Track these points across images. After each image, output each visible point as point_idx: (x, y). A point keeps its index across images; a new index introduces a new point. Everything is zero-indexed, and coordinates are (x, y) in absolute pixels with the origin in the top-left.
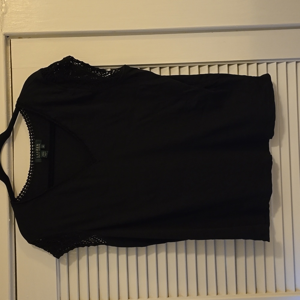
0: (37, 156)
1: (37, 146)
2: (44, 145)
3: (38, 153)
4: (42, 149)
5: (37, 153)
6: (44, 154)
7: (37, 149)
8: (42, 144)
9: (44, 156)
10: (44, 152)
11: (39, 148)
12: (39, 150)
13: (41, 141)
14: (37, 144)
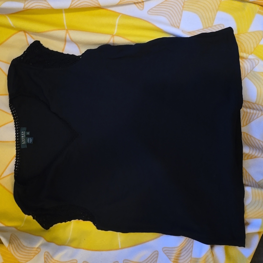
0: (23, 142)
1: (23, 133)
2: (29, 132)
3: (24, 140)
4: (27, 136)
5: (23, 140)
6: (30, 140)
7: (23, 136)
8: (27, 131)
10: (29, 138)
11: (24, 135)
12: (24, 137)
13: (26, 128)
14: (23, 131)
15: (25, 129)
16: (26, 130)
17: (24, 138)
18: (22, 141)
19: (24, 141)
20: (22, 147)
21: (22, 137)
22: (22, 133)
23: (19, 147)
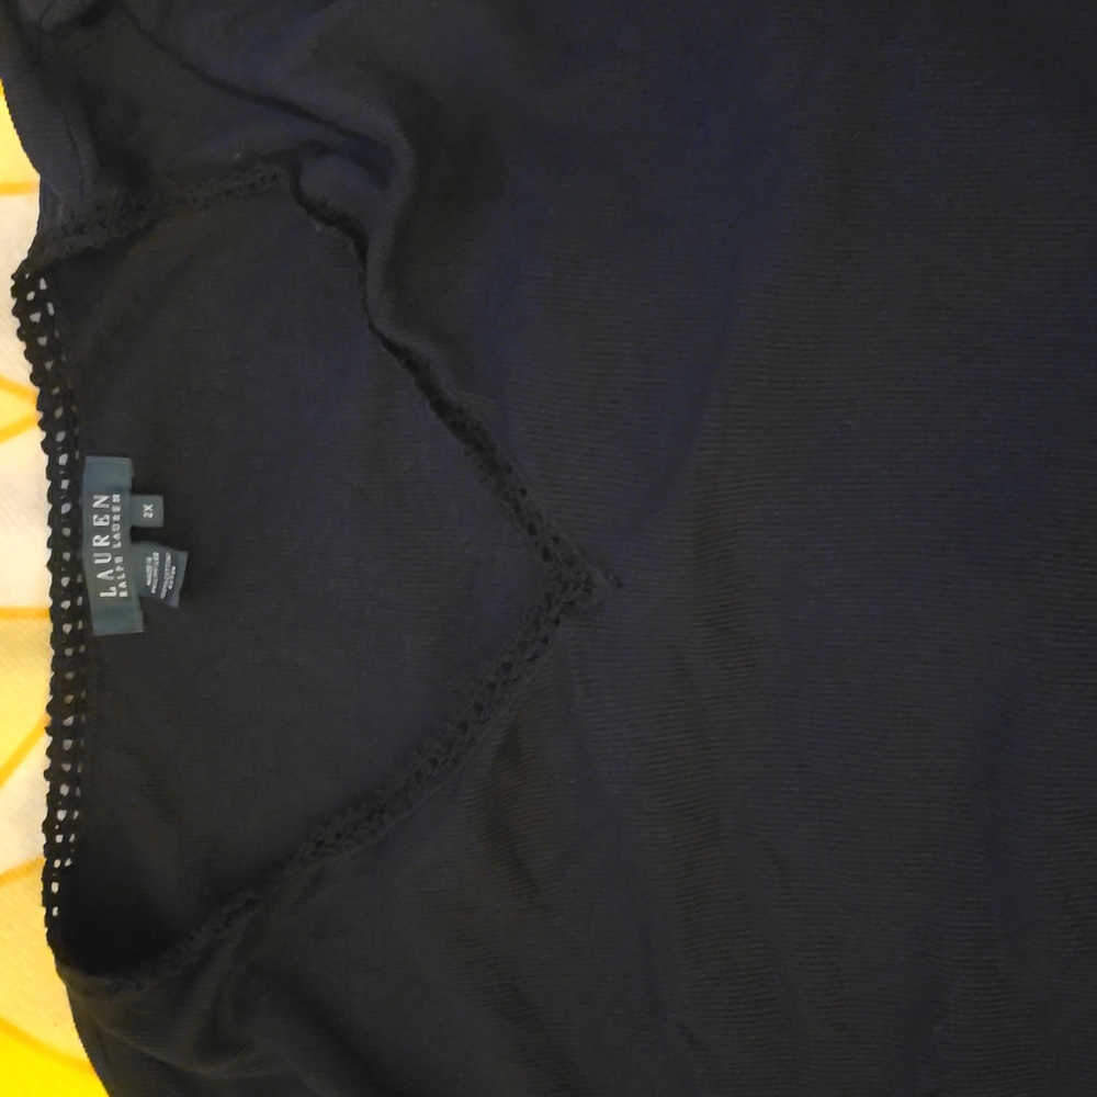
0: (106, 585)
1: (101, 512)
2: (159, 499)
3: (111, 565)
4: (139, 535)
5: (104, 567)
7: (102, 531)
8: (140, 488)
9: (159, 589)
10: (156, 555)
11: (116, 528)
12: (112, 540)
13: (126, 463)
14: (101, 493)
15: (119, 469)
16: (125, 480)
17: (115, 553)
18: (100, 576)
19: (116, 574)
20: (101, 627)
21: (100, 541)
22: (96, 505)
23: (80, 625)
